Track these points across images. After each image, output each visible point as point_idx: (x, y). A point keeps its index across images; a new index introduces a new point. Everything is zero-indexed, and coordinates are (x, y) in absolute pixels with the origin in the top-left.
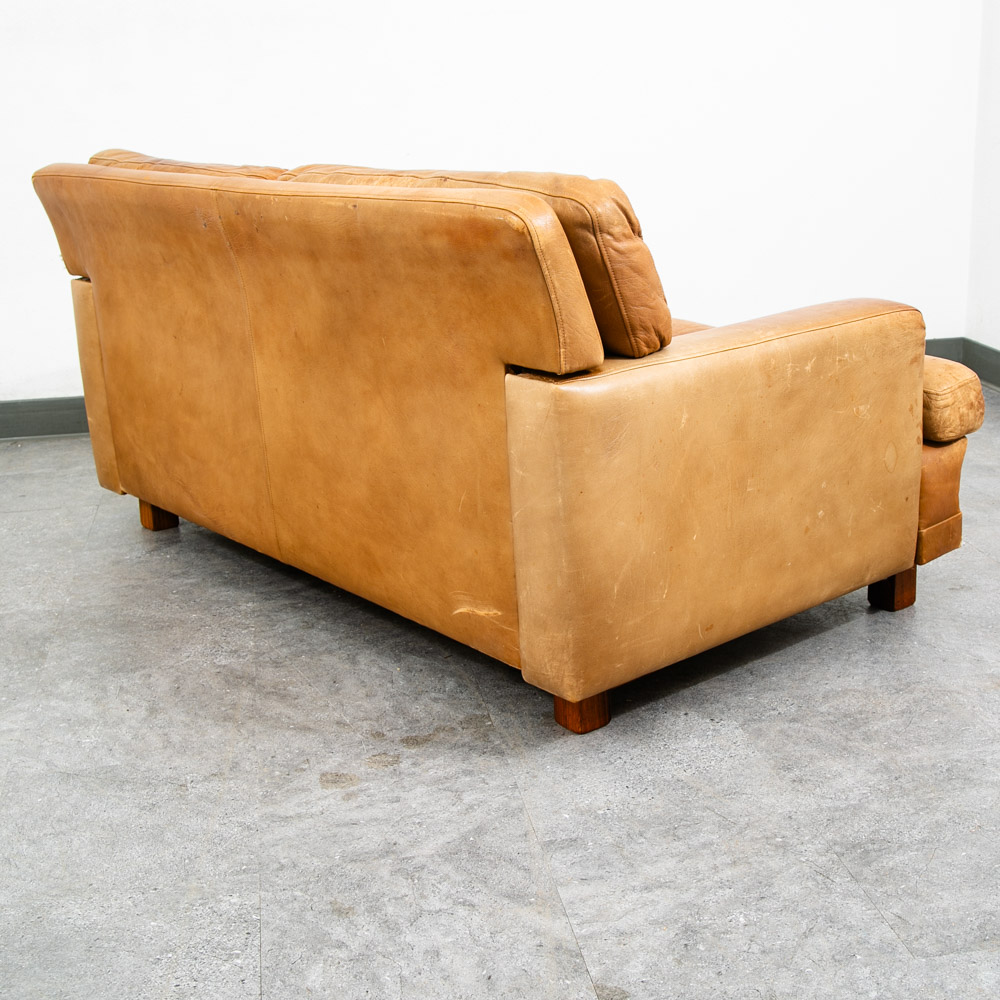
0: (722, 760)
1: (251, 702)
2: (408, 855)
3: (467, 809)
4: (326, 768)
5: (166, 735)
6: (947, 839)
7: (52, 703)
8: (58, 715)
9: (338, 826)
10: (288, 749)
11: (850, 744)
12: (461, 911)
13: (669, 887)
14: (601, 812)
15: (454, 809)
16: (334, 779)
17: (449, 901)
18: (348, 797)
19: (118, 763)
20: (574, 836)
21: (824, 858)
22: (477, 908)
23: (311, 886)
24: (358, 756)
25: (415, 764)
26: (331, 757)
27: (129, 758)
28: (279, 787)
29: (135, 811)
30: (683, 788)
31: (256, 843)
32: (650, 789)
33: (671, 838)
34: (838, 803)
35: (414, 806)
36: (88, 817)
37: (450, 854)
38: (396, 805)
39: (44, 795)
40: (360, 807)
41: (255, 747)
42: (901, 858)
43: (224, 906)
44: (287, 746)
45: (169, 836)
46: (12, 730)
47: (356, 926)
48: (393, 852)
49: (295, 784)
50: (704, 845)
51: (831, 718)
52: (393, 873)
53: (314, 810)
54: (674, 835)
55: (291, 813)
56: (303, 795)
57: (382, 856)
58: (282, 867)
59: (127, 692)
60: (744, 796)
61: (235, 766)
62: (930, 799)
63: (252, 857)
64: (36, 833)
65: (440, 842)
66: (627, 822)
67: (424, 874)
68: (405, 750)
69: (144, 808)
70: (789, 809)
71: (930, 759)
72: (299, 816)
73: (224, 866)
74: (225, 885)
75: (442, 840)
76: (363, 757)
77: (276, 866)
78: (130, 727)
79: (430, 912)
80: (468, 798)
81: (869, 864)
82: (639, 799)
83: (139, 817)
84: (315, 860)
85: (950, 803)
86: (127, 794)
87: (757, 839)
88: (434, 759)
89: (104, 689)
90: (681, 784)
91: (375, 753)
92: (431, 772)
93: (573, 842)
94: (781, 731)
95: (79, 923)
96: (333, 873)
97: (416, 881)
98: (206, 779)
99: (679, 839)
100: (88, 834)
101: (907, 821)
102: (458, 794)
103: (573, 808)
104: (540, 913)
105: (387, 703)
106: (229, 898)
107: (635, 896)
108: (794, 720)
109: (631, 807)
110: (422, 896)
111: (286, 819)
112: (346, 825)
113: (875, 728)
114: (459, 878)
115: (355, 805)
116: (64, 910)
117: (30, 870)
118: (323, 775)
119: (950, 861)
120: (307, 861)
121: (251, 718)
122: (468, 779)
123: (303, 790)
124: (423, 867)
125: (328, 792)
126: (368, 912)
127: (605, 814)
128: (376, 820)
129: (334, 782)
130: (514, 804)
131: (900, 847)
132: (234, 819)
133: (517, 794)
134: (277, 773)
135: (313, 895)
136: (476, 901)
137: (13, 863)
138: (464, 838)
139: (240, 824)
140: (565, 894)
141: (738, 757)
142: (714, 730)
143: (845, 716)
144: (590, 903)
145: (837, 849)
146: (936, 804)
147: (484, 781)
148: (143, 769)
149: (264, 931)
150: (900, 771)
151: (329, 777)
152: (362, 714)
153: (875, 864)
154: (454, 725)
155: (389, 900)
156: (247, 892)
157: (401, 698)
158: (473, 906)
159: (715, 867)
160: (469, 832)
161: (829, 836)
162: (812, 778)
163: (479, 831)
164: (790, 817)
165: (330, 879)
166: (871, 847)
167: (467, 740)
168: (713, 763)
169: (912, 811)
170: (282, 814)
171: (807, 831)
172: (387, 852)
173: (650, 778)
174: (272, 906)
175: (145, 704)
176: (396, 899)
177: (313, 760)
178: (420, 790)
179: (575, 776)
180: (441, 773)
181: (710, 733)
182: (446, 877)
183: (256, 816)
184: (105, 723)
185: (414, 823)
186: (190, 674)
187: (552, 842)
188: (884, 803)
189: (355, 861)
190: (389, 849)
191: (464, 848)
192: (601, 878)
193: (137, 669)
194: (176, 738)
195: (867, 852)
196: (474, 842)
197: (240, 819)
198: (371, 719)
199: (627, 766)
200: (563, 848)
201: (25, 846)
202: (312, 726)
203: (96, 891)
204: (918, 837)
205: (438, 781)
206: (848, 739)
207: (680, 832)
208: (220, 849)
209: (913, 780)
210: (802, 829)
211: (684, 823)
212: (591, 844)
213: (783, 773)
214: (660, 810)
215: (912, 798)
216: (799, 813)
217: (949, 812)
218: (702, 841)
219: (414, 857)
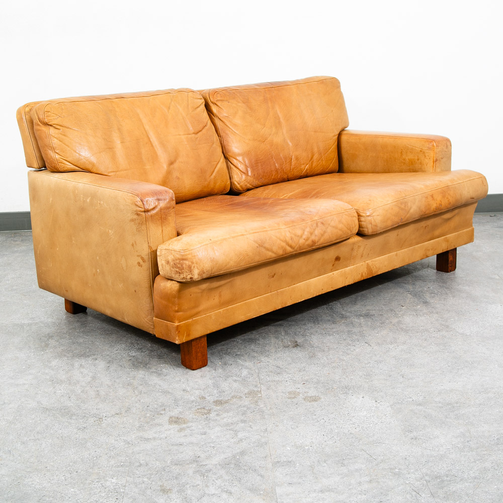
0: (377, 424)
1: (143, 376)
2: (204, 463)
3: (239, 441)
4: (172, 414)
5: (98, 391)
6: (488, 478)
7: (47, 371)
8: (48, 377)
9: (172, 445)
10: (156, 403)
11: (447, 420)
12: (224, 495)
13: (333, 491)
14: (307, 448)
15: (232, 440)
16: (175, 420)
17: (220, 490)
18: (181, 430)
19: (72, 405)
20: (290, 459)
21: (419, 482)
22: (233, 494)
23: (152, 476)
24: (190, 408)
25: (217, 415)
26: (177, 408)
27: (78, 402)
28: (148, 423)
29: (75, 430)
30: (352, 437)
31: (131, 451)
32: (335, 437)
33: (340, 465)
34: (433, 453)
35: (212, 437)
36: (52, 432)
37: (225, 465)
38: (203, 436)
39: (33, 419)
40: (185, 436)
41: (140, 401)
42: (461, 486)
43: (108, 484)
44: (156, 401)
45: (89, 444)
46: (24, 384)
47: (170, 499)
48: (197, 461)
49: (156, 421)
50: (357, 470)
51: (440, 405)
52: (195, 472)
53: (162, 436)
54: (342, 463)
55: (151, 437)
56: (159, 428)
57: (191, 463)
58: (141, 465)
59: (83, 367)
60: (384, 445)
61: (128, 410)
62: (484, 454)
63: (127, 458)
64: (25, 439)
65: (222, 458)
66: (319, 454)
67: (210, 474)
68: (214, 407)
69: (80, 429)
70: (406, 454)
71: (489, 432)
72: (154, 439)
73: (112, 462)
74: (111, 473)
75: (223, 456)
76: (193, 409)
77: (138, 464)
78: (81, 386)
79: (209, 495)
80: (240, 435)
81: (442, 488)
82: (328, 442)
83: (77, 433)
84: (158, 462)
85: (494, 458)
86: (73, 421)
87: (385, 469)
88: (228, 413)
89: (73, 365)
90: (352, 435)
91: (199, 407)
92: (225, 420)
93: (289, 463)
94: (412, 410)
95: (37, 487)
96: (165, 470)
97: (205, 478)
98: (113, 416)
99: (345, 465)
100: (50, 440)
101: (468, 466)
102: (236, 432)
103: (293, 444)
104: (264, 500)
105: (210, 381)
106: (111, 479)
107: (314, 495)
108: (420, 405)
109: (323, 446)
110: (207, 486)
111: (147, 440)
112: (177, 445)
113: (463, 412)
114: (226, 478)
115: (183, 435)
116: (31, 479)
117: (19, 458)
118: (171, 417)
119: (487, 490)
120: (153, 463)
121: (141, 385)
122: (243, 425)
123: (159, 425)
124: (210, 470)
125: (171, 427)
126: (178, 492)
127: (309, 449)
128: (192, 443)
129: (176, 422)
130: (263, 440)
131: (461, 480)
132: (122, 438)
133: (266, 435)
134: (148, 415)
135: (153, 481)
136: (233, 491)
137: (12, 453)
138: (234, 456)
139: (125, 441)
140: (279, 491)
141: (385, 423)
142: (376, 407)
143: (448, 404)
144: (291, 496)
145: (427, 478)
146: (486, 457)
147: (250, 427)
148: (83, 408)
149: (125, 498)
150: (471, 438)
151: (173, 418)
152: (197, 386)
153: (445, 488)
154: (242, 395)
155: (190, 487)
156: (121, 477)
157: (218, 379)
158: (231, 493)
159: (360, 483)
160: (237, 453)
161: (424, 470)
162: (422, 438)
163: (243, 453)
164: (406, 458)
165: (163, 473)
166: (445, 478)
167: (246, 403)
168: (371, 425)
169: (473, 460)
170: (146, 437)
171: (413, 467)
172: (194, 461)
173: (336, 431)
174: (131, 485)
175: (91, 374)
176: (193, 486)
177: (167, 409)
178: (217, 429)
179: (297, 427)
180: (230, 421)
181: (374, 408)
182: (221, 477)
183: (133, 437)
184: (70, 384)
185: (211, 447)
186: (116, 359)
187: (278, 462)
188: (458, 455)
189: (177, 465)
190: (196, 460)
191: (233, 462)
192: (299, 483)
193: (91, 355)
194: (102, 393)
195: (443, 481)
196: (239, 459)
197: (125, 438)
198: (200, 389)
199: (326, 424)
200: (283, 466)
201: (19, 445)
202: (170, 391)
203: (48, 471)
204: (473, 475)
205: (227, 425)
206: (446, 417)
207: (346, 462)
208: (112, 453)
209: (477, 443)
210: (411, 465)
211: (349, 457)
212: (298, 464)
213: (407, 433)
214: (338, 449)
215: (474, 453)
216: (411, 456)
217: (493, 463)
218: (356, 468)
219: (207, 465)
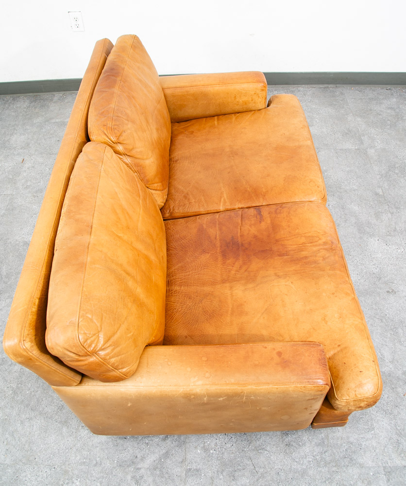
14: (212, 452)
20: (198, 467)
33: (232, 478)
37: (153, 470)
48: (134, 463)
57: (130, 465)
58: (97, 464)
60: (266, 452)
62: (333, 471)
65: (152, 460)
67: (142, 482)
70: (280, 467)
77: (95, 462)
84: (108, 461)
85: (339, 477)
93: (197, 472)
96: (112, 473)
99: (235, 479)
100: (39, 421)
106: (76, 481)
109: (223, 450)
120: (105, 462)
124: (143, 477)
187: (190, 470)
191: (159, 466)
196: (163, 463)
200: (193, 476)
207: (236, 475)
209: (331, 455)
210: (280, 483)
211: (239, 467)
212: (203, 475)
213: (285, 437)
214: (233, 455)
215: (327, 469)
216: (282, 471)
217: (337, 483)
218: (243, 483)
219: (140, 468)
